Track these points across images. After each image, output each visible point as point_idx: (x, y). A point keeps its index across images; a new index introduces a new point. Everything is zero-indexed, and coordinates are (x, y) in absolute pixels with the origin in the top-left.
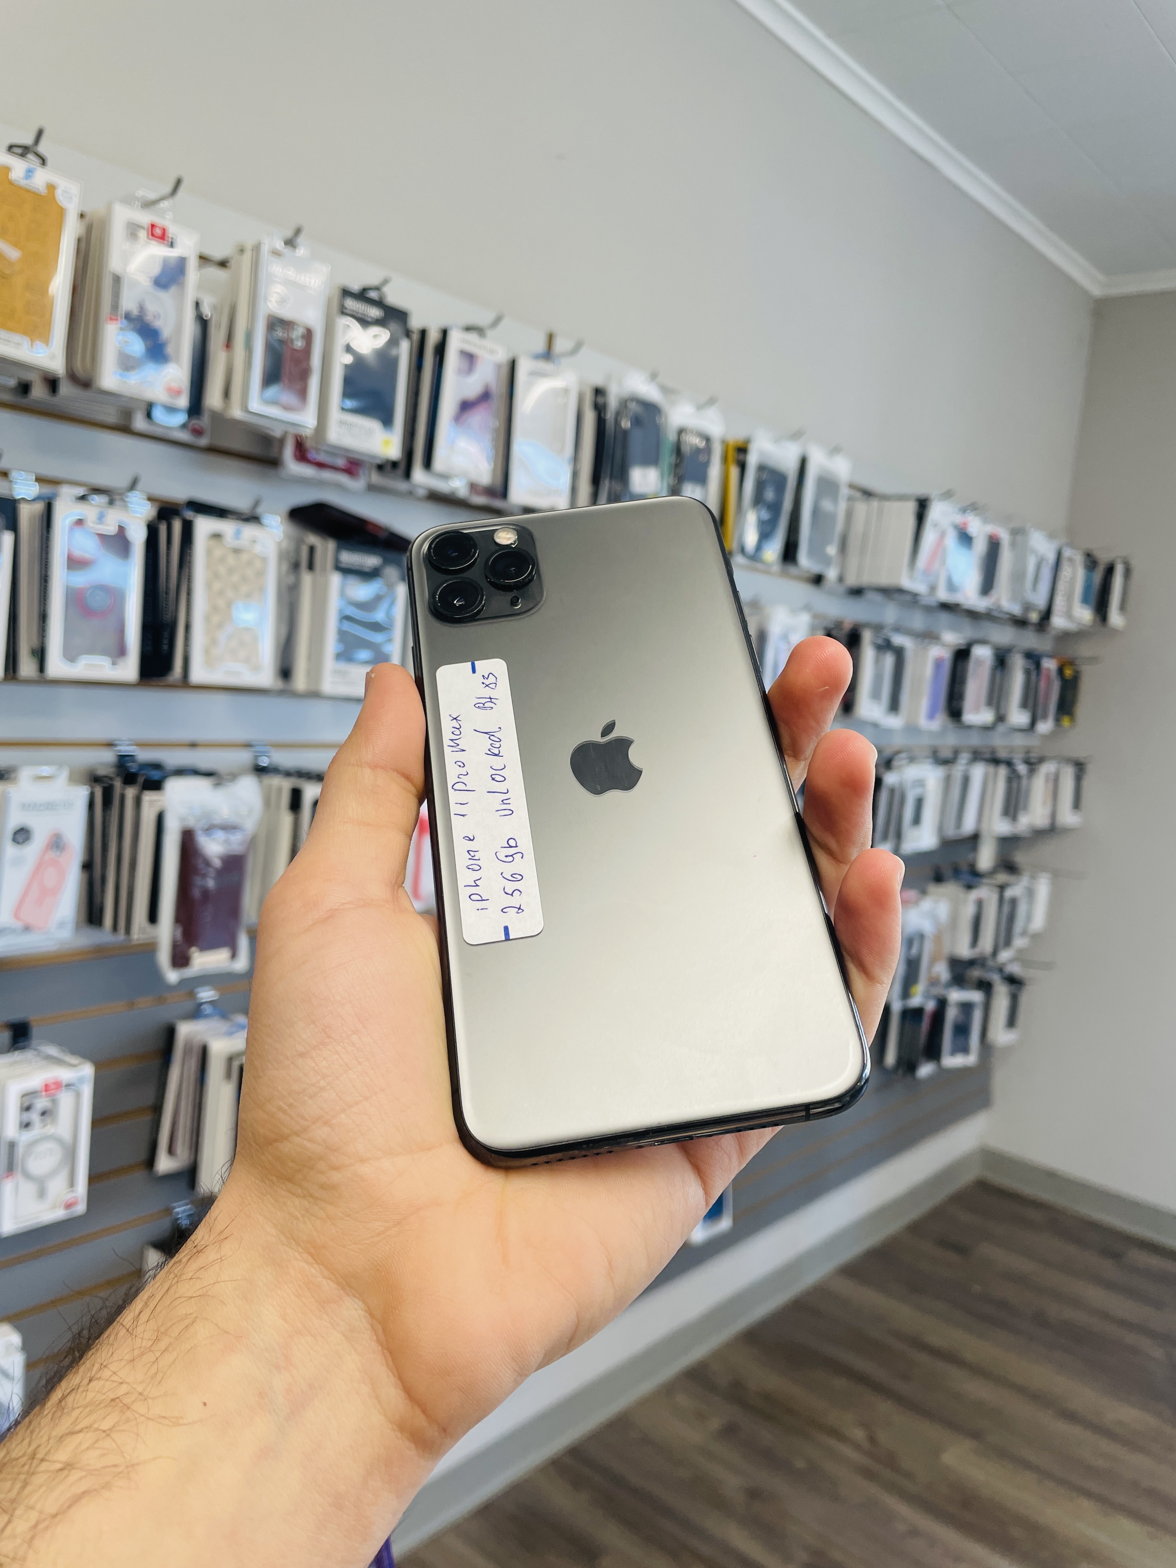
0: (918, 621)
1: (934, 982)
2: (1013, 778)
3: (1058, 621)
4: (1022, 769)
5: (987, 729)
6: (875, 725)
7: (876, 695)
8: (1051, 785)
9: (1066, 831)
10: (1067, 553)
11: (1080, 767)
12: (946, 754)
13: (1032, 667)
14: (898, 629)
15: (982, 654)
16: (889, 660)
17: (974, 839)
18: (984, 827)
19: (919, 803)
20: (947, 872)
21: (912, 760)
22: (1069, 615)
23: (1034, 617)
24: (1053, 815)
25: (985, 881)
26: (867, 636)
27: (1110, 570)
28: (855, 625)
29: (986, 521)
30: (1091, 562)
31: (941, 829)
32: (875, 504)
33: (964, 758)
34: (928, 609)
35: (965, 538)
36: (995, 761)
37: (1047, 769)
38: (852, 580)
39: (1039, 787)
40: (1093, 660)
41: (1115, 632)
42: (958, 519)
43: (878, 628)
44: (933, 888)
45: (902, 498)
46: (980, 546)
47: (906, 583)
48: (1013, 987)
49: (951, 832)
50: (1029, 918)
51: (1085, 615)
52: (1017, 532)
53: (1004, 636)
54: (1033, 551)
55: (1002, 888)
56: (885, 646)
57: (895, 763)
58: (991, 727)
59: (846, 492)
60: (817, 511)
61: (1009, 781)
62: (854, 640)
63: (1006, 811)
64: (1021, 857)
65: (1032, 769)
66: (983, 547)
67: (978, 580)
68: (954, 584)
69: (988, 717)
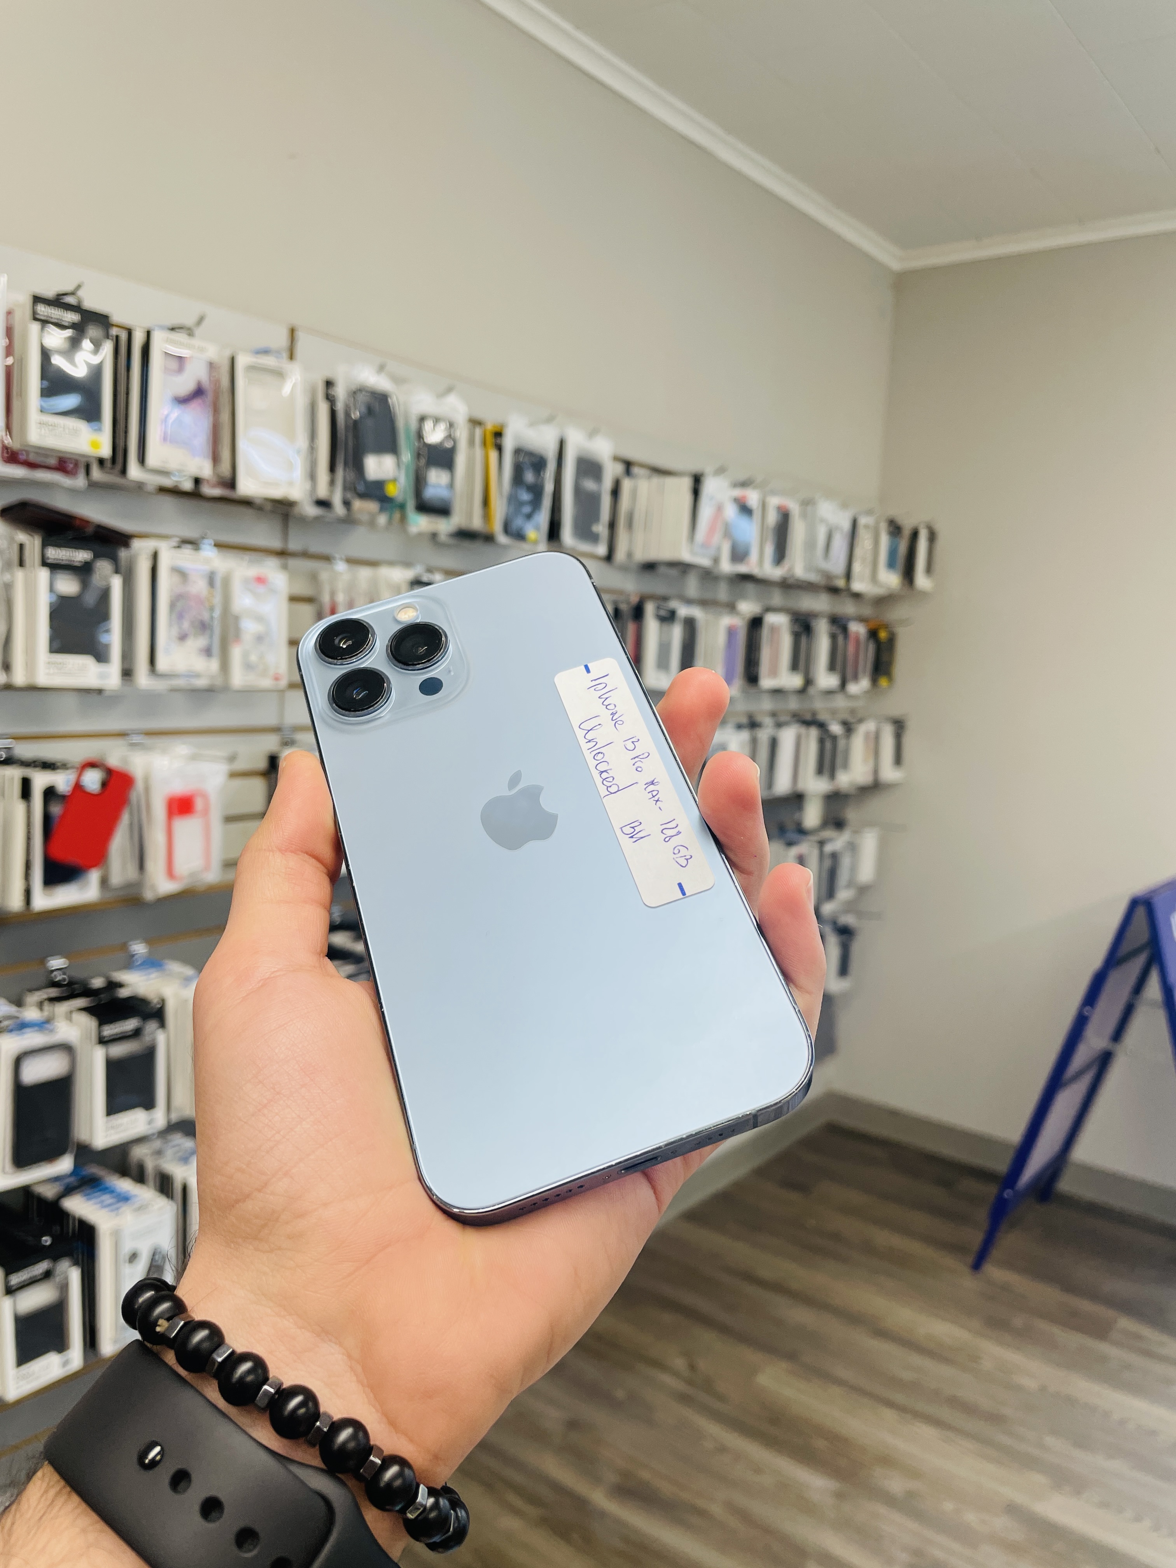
2: (826, 740)
3: (862, 586)
4: (836, 728)
5: (798, 692)
8: (871, 744)
9: (889, 786)
10: (863, 521)
11: (899, 725)
13: (838, 631)
14: (682, 600)
15: (778, 621)
16: (677, 632)
17: (796, 798)
18: (803, 786)
22: (874, 581)
23: (838, 583)
24: (876, 772)
25: (808, 837)
26: (651, 609)
27: (914, 537)
28: (640, 599)
29: (769, 494)
30: (895, 529)
35: (745, 509)
36: (807, 723)
37: (866, 728)
38: (642, 556)
39: (858, 746)
40: (908, 622)
41: (924, 594)
42: (737, 493)
43: (662, 600)
45: (681, 473)
46: (770, 518)
47: (686, 556)
48: (844, 937)
50: (854, 869)
51: (891, 580)
52: (807, 503)
54: (822, 520)
55: (822, 843)
56: (671, 618)
58: (802, 691)
59: (611, 471)
60: (578, 491)
61: (821, 742)
62: (638, 613)
63: (820, 770)
64: (851, 814)
65: (849, 728)
66: (772, 518)
67: (769, 550)
68: (738, 555)
69: (795, 681)
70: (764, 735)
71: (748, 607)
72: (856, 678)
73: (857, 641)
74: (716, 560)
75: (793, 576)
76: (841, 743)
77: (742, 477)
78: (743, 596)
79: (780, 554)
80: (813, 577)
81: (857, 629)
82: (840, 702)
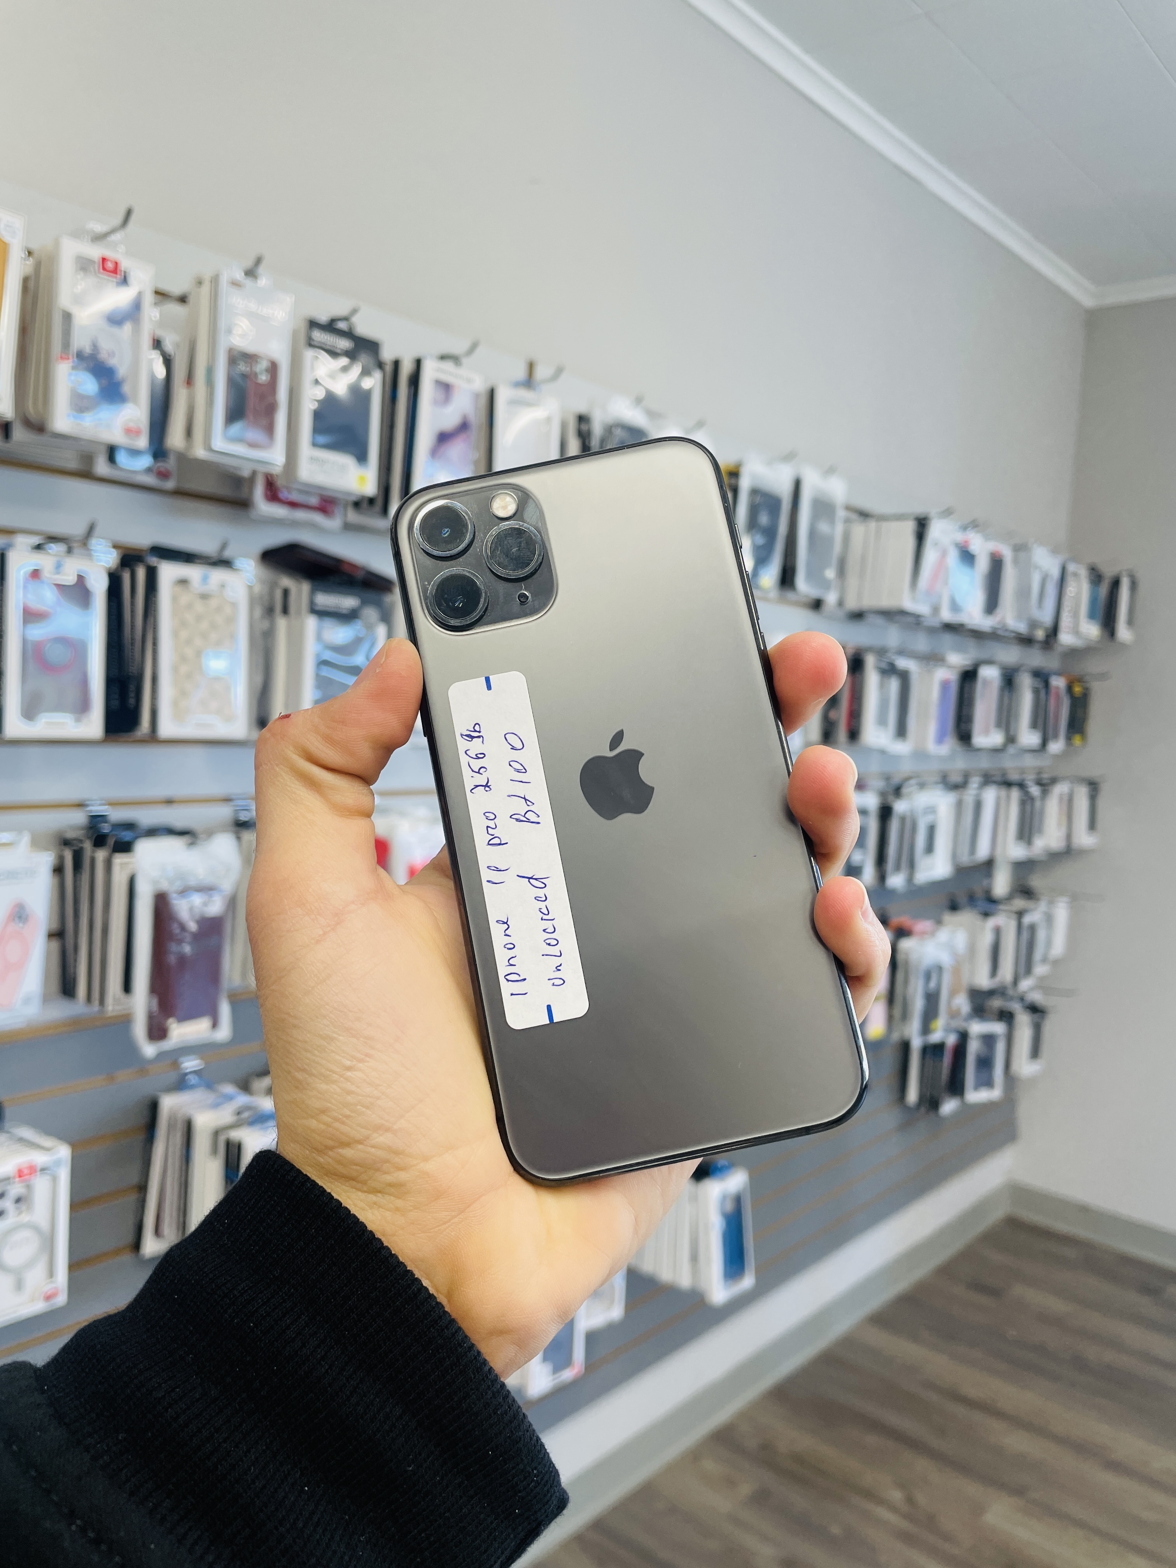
0: (921, 643)
1: (954, 1015)
2: (1027, 801)
3: (1066, 638)
4: (1035, 790)
5: (997, 751)
6: (883, 752)
7: (882, 721)
8: (1065, 807)
9: (1083, 853)
10: (1071, 568)
11: (1094, 787)
12: (956, 778)
13: (1041, 686)
14: (901, 652)
15: (990, 674)
16: (894, 685)
17: (989, 865)
18: (999, 853)
19: (931, 830)
20: (962, 899)
21: (922, 786)
22: (1076, 632)
23: (1040, 634)
24: (1069, 837)
25: (1001, 907)
26: (870, 661)
27: (1116, 584)
28: (857, 649)
29: (987, 538)
30: (1096, 576)
31: (954, 856)
32: (872, 525)
33: (975, 782)
34: (932, 631)
35: (967, 557)
36: (1008, 784)
37: (1060, 789)
38: (852, 604)
39: (1052, 809)
40: (1103, 676)
41: (1123, 645)
42: (960, 537)
43: (881, 652)
44: (949, 918)
45: (900, 517)
46: (983, 564)
47: (908, 604)
48: (1036, 1016)
49: (965, 859)
50: (1049, 943)
51: (1092, 630)
52: (1020, 548)
53: (1011, 655)
54: (1036, 567)
55: (1020, 914)
56: (889, 670)
57: (905, 790)
58: (1001, 751)
59: (842, 515)
60: (813, 533)
61: (1022, 805)
63: (1020, 835)
64: (1037, 882)
65: (1044, 790)
66: (987, 565)
67: (982, 600)
69: (997, 739)
70: (969, 798)
71: (954, 659)
72: (1056, 736)
73: (1057, 696)
74: (936, 610)
75: (1003, 625)
76: (1038, 806)
77: (969, 517)
79: (993, 604)
82: (1040, 761)
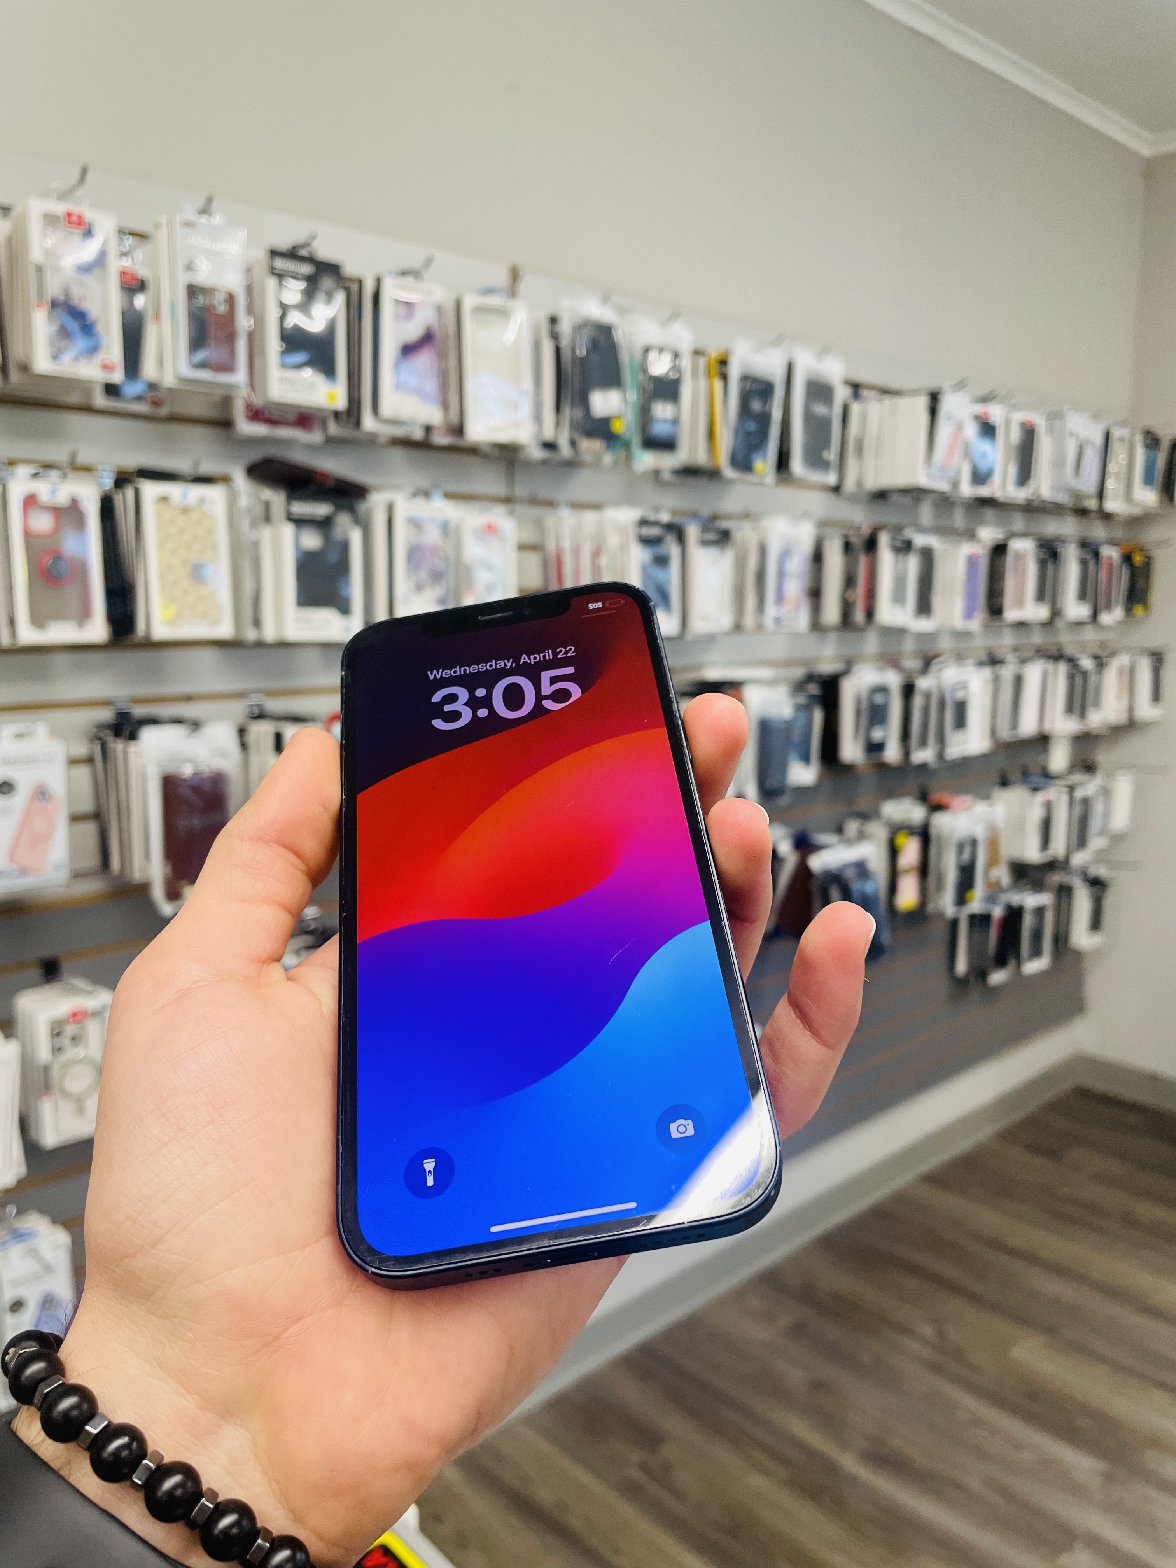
1: (994, 887)
2: (1077, 674)
3: (1117, 506)
5: (1043, 625)
6: (903, 630)
7: (898, 599)
8: (1126, 680)
9: (1146, 725)
10: (1116, 433)
11: (1157, 658)
13: (1089, 557)
14: (920, 530)
15: (1023, 546)
16: (913, 563)
17: (1041, 740)
18: (1050, 726)
19: (962, 707)
20: (1012, 775)
21: (956, 661)
22: (1129, 499)
24: (1131, 709)
25: (1058, 782)
26: (885, 540)
27: (1174, 447)
28: (874, 529)
29: (1014, 408)
30: (1152, 440)
31: (993, 731)
35: (988, 429)
36: (1055, 657)
37: (1121, 662)
38: (872, 484)
39: (1111, 681)
40: (1162, 543)
42: (978, 409)
43: (896, 530)
44: (997, 793)
45: (914, 392)
46: (1010, 437)
47: (924, 481)
48: (1097, 889)
49: (1006, 734)
50: (1107, 817)
51: (1148, 497)
52: (1054, 417)
54: (1072, 435)
55: (1073, 788)
56: (906, 548)
57: (935, 665)
58: (1049, 624)
59: (842, 393)
60: (808, 416)
61: (1071, 678)
62: (871, 544)
63: (1070, 709)
64: (1102, 757)
65: (1101, 663)
66: (1016, 436)
67: (1013, 470)
68: (980, 478)
69: (1041, 612)
70: (1007, 672)
71: (989, 534)
72: (1109, 607)
73: (1110, 566)
74: (955, 484)
75: (1039, 496)
76: (1093, 679)
77: (985, 391)
78: (982, 523)
79: (1025, 475)
80: (1063, 499)
81: (1112, 554)
82: (1090, 635)
